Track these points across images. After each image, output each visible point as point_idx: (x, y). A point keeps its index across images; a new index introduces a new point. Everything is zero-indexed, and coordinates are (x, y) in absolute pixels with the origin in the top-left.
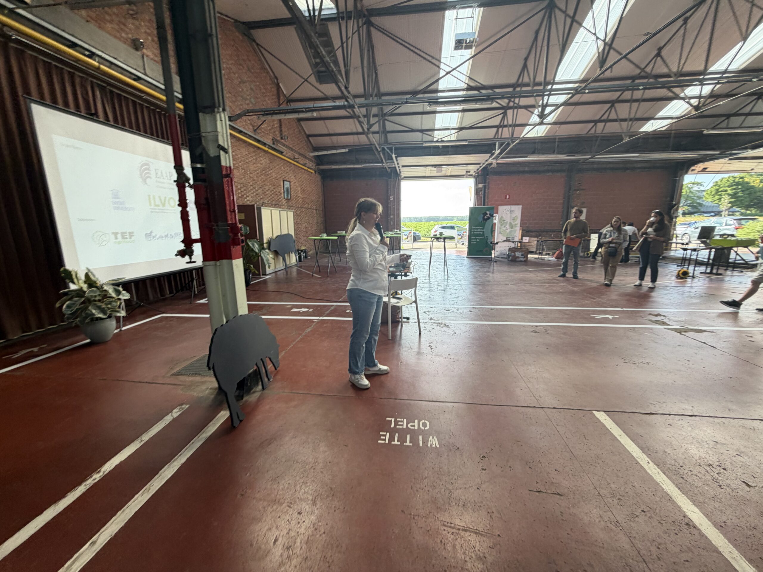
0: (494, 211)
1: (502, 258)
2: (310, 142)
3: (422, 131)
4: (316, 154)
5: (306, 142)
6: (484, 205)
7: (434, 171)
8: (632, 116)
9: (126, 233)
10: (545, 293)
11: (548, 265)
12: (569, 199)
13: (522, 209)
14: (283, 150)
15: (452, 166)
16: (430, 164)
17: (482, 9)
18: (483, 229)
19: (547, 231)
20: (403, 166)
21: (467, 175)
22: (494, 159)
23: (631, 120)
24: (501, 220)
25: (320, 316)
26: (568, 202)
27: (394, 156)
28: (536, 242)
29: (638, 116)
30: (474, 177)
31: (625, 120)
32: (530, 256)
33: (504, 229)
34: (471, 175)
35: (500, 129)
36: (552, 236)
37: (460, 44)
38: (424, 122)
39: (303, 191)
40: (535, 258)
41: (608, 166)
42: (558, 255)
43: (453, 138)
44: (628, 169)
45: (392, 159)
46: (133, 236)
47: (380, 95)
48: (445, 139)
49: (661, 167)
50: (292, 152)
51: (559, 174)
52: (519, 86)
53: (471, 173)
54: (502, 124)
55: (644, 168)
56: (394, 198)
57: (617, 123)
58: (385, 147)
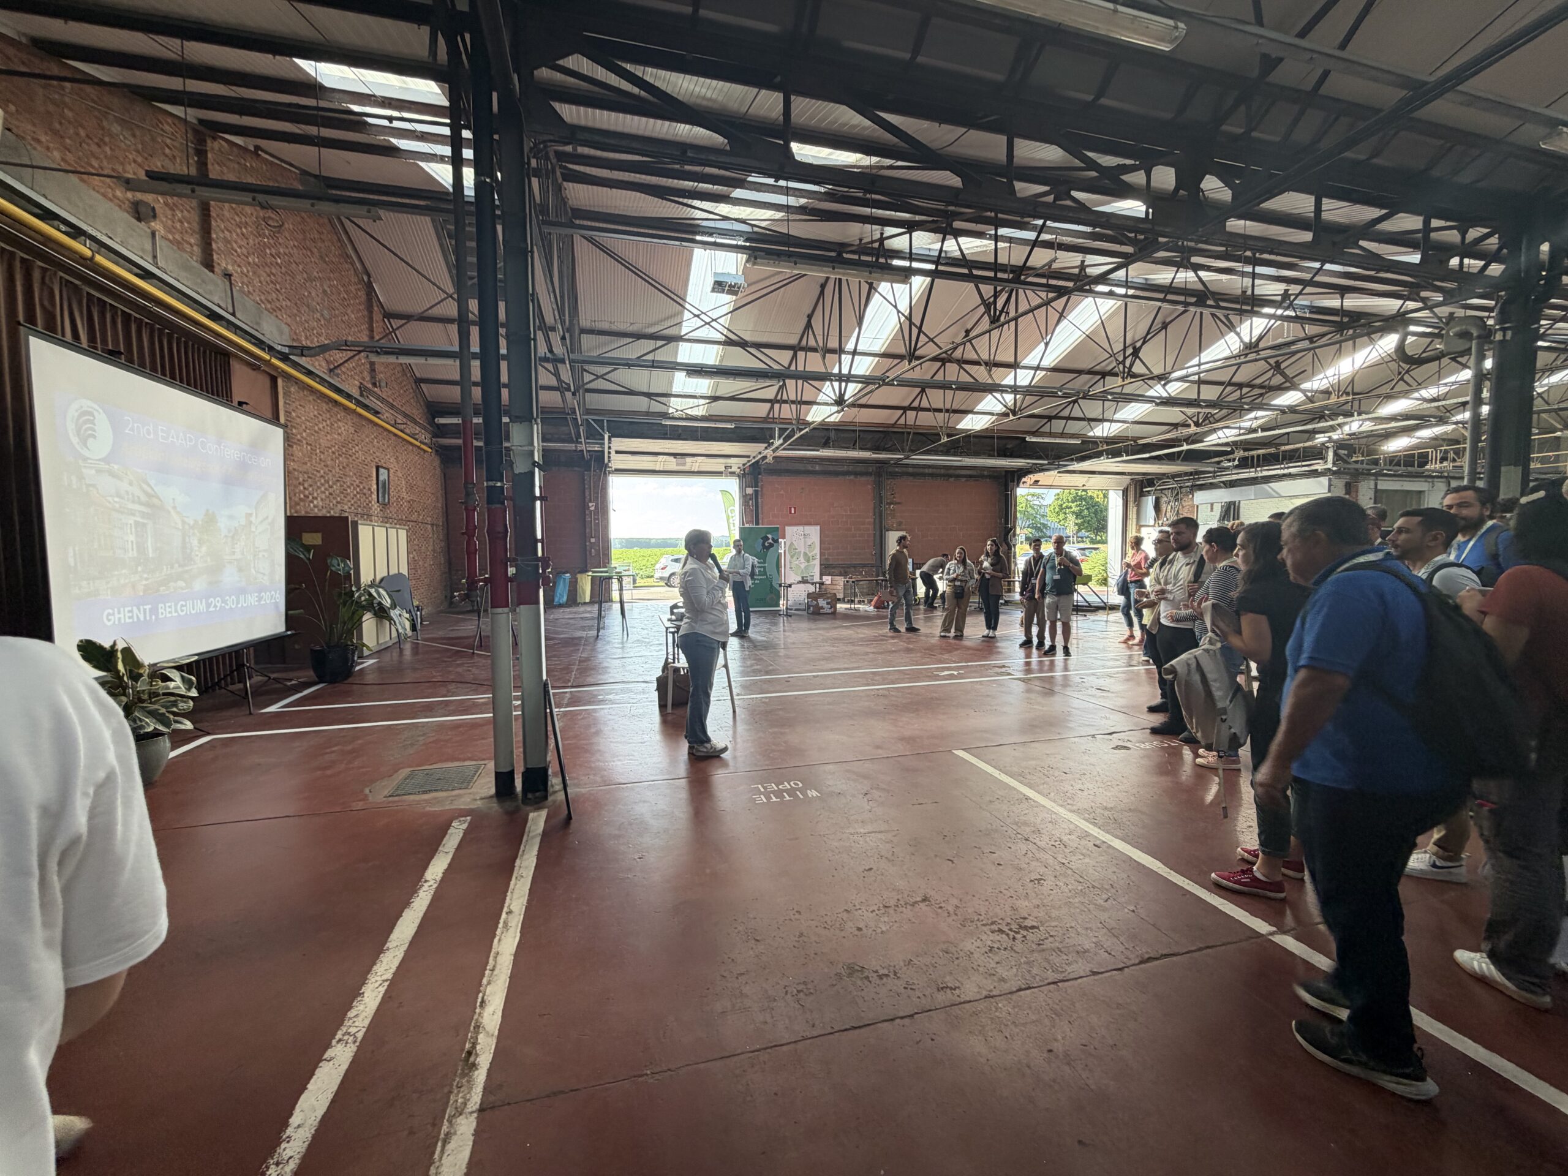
1: (796, 610)
2: (423, 393)
3: (649, 395)
4: (450, 420)
5: (415, 391)
6: (757, 524)
7: (672, 464)
8: (948, 406)
11: (865, 617)
12: (881, 516)
13: (820, 530)
14: (378, 409)
15: (703, 457)
16: (667, 451)
18: (764, 563)
19: (855, 566)
20: (617, 452)
21: (728, 472)
22: (770, 451)
23: (947, 411)
26: (881, 523)
27: (606, 437)
28: (842, 583)
29: (955, 407)
30: (739, 476)
31: (940, 411)
32: (839, 606)
33: (797, 562)
34: (733, 473)
35: (777, 406)
37: (720, 286)
38: (653, 381)
39: (411, 487)
40: (846, 609)
41: (926, 471)
42: (877, 602)
43: (700, 412)
44: (951, 476)
45: (603, 439)
48: (689, 412)
49: (990, 477)
50: (391, 411)
51: (863, 479)
52: (802, 349)
53: (733, 470)
54: (779, 397)
55: (970, 476)
56: (597, 507)
57: (931, 414)
58: (590, 418)
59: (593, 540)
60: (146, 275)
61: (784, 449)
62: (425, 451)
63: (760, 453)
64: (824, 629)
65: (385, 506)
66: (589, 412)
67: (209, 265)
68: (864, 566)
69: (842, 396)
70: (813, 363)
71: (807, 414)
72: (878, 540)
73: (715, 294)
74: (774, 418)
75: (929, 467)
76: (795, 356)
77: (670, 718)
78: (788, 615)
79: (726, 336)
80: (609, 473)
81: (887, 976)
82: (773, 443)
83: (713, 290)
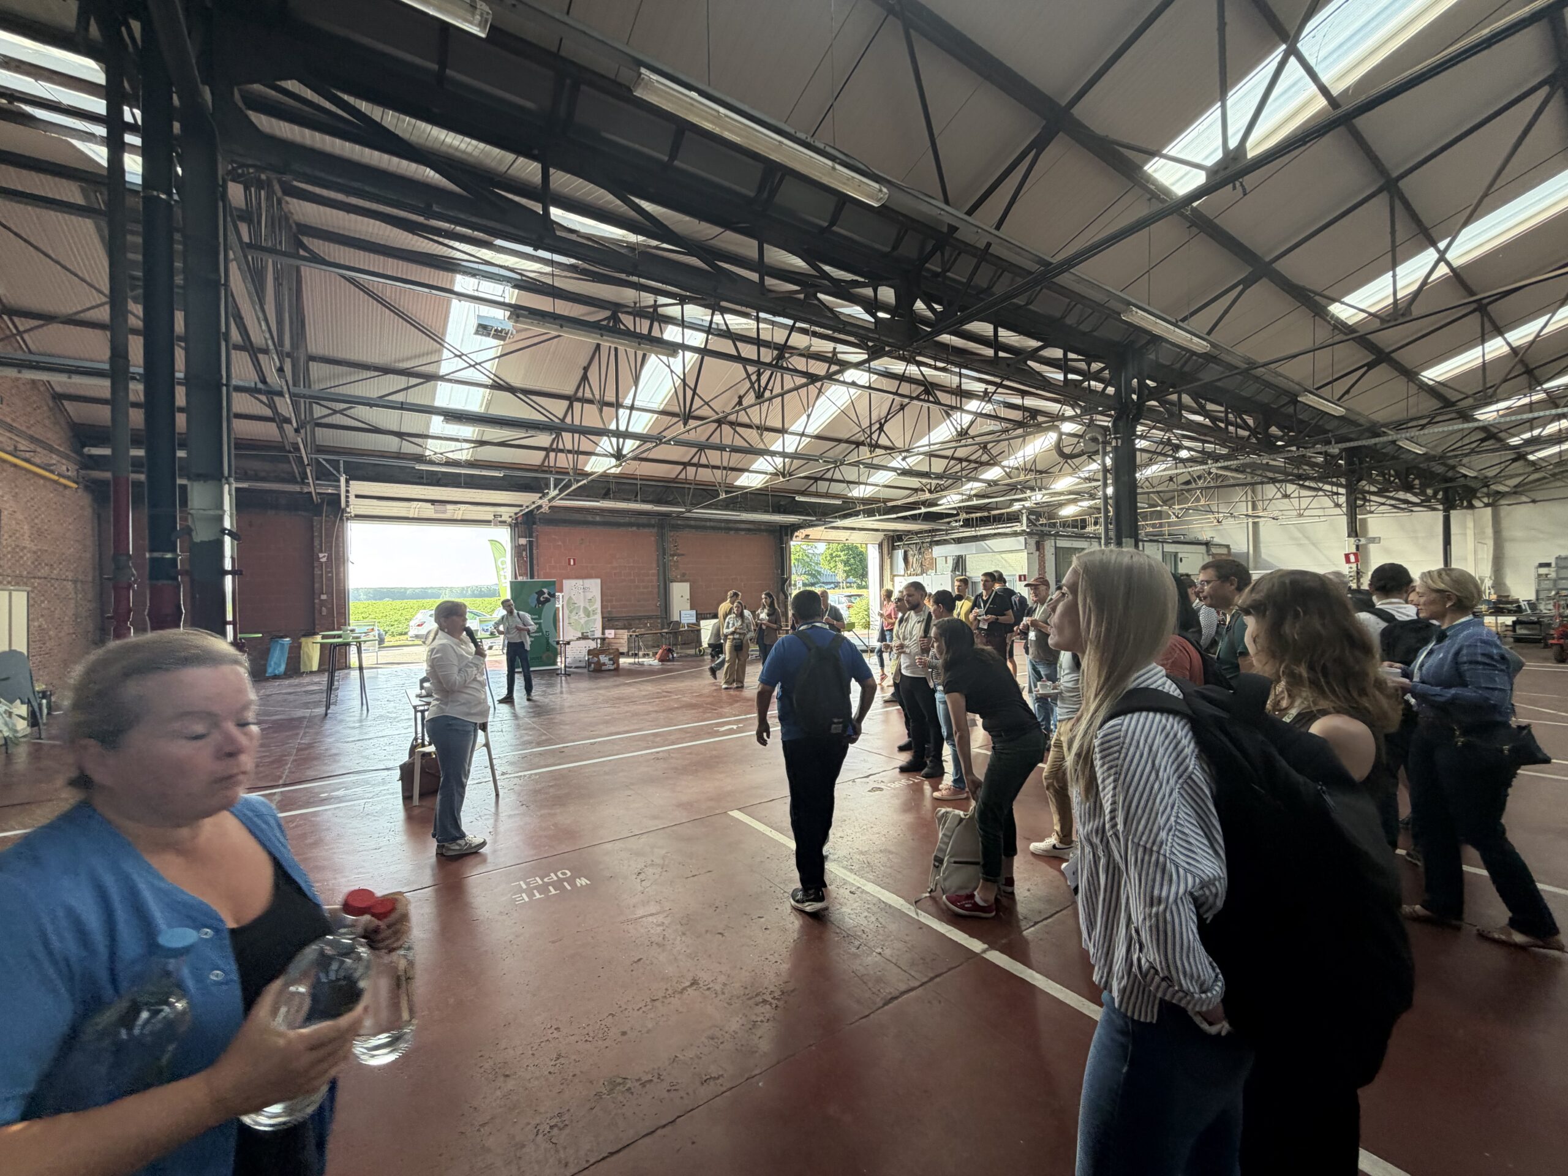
0: (554, 588)
1: (576, 668)
2: (63, 410)
6: (532, 577)
7: (429, 510)
12: (664, 568)
13: (602, 584)
15: (467, 505)
16: (421, 497)
18: (540, 619)
19: (640, 618)
20: (357, 496)
21: (497, 522)
22: (545, 500)
24: (569, 602)
26: (665, 574)
27: (343, 480)
28: (626, 637)
30: (510, 525)
33: (576, 617)
34: (503, 523)
37: (484, 329)
40: (630, 664)
42: (661, 655)
43: (465, 455)
44: (730, 529)
45: (339, 481)
48: (450, 455)
49: (766, 531)
51: (646, 530)
52: (579, 400)
53: (503, 519)
54: (554, 446)
55: (749, 530)
56: (329, 558)
57: (709, 470)
58: (321, 457)
59: (324, 597)
61: (561, 499)
63: (534, 502)
64: (607, 688)
66: (321, 450)
68: (649, 618)
69: (619, 450)
70: (590, 416)
71: (585, 464)
72: (662, 591)
73: (479, 337)
74: (549, 467)
75: (710, 520)
76: (571, 406)
77: (416, 812)
78: (567, 675)
79: (492, 380)
80: (348, 519)
81: (651, 1081)
82: (548, 493)
83: (477, 333)
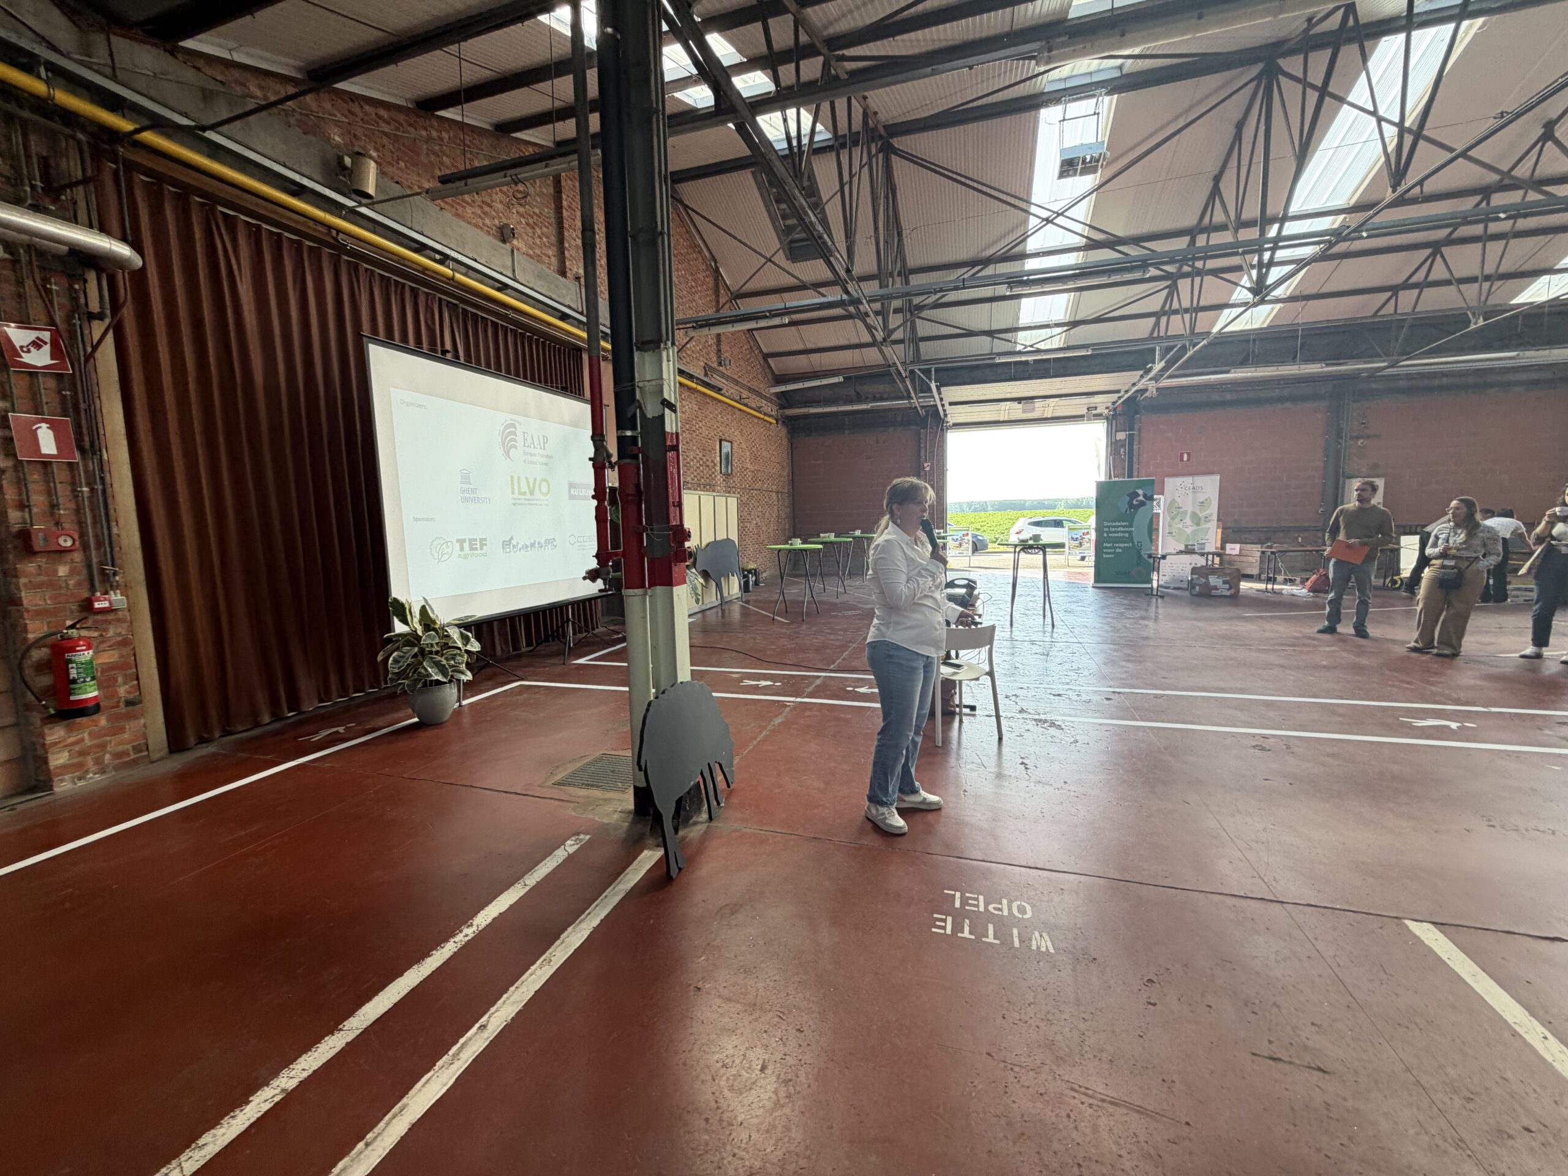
0: (1152, 488)
1: (1175, 589)
2: (770, 367)
3: (990, 333)
4: (782, 388)
5: (762, 367)
6: (1130, 475)
7: (1016, 411)
8: (1489, 269)
9: (475, 540)
10: (1282, 666)
11: (1291, 605)
12: (1337, 459)
13: (1221, 482)
14: (720, 385)
15: (1057, 399)
16: (1008, 396)
17: (1116, 96)
18: (1131, 526)
19: (1285, 530)
20: (951, 404)
21: (1092, 415)
22: (1150, 379)
23: (1487, 278)
24: (1172, 506)
25: (796, 697)
26: (1338, 467)
27: (933, 385)
28: (1259, 554)
29: (1507, 268)
30: (1107, 418)
31: (1473, 280)
32: (1244, 585)
33: (1180, 526)
34: (1099, 416)
35: (1164, 320)
36: (1300, 539)
37: (1069, 167)
38: (996, 316)
39: (755, 458)
40: (1258, 590)
42: (1315, 582)
43: (1056, 343)
44: (1488, 386)
45: (930, 390)
46: (486, 544)
47: (906, 273)
48: (1042, 346)
50: (736, 388)
51: (1309, 405)
52: (1204, 231)
53: (1098, 411)
54: (1167, 307)
56: (932, 467)
57: (1452, 288)
58: (916, 368)
60: (503, 287)
61: (1170, 377)
62: (771, 423)
63: (1134, 384)
65: (728, 475)
67: (563, 272)
68: (1295, 530)
71: (1209, 323)
72: (1330, 493)
73: (1062, 180)
74: (1158, 336)
76: (1192, 243)
78: (1164, 596)
79: (1087, 238)
80: (947, 429)
82: (1151, 369)
